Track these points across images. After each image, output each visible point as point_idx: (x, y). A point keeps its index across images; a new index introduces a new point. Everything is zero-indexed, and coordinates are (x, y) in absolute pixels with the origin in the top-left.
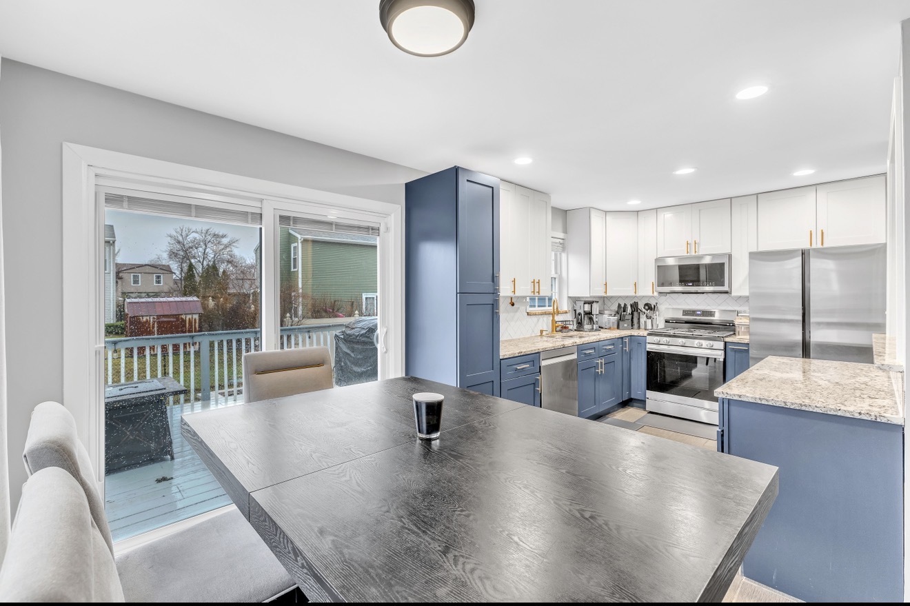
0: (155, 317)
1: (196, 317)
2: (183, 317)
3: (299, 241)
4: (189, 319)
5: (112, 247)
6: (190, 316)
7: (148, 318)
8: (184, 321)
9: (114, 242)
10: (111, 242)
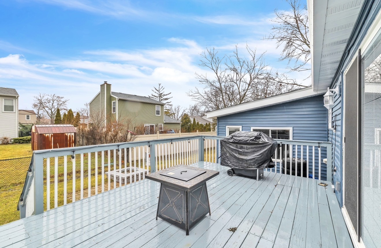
0: (52, 134)
1: (73, 134)
2: (67, 134)
3: (117, 100)
4: (70, 135)
5: (16, 100)
6: (70, 134)
7: (48, 135)
8: (66, 137)
9: (18, 97)
10: (17, 97)
